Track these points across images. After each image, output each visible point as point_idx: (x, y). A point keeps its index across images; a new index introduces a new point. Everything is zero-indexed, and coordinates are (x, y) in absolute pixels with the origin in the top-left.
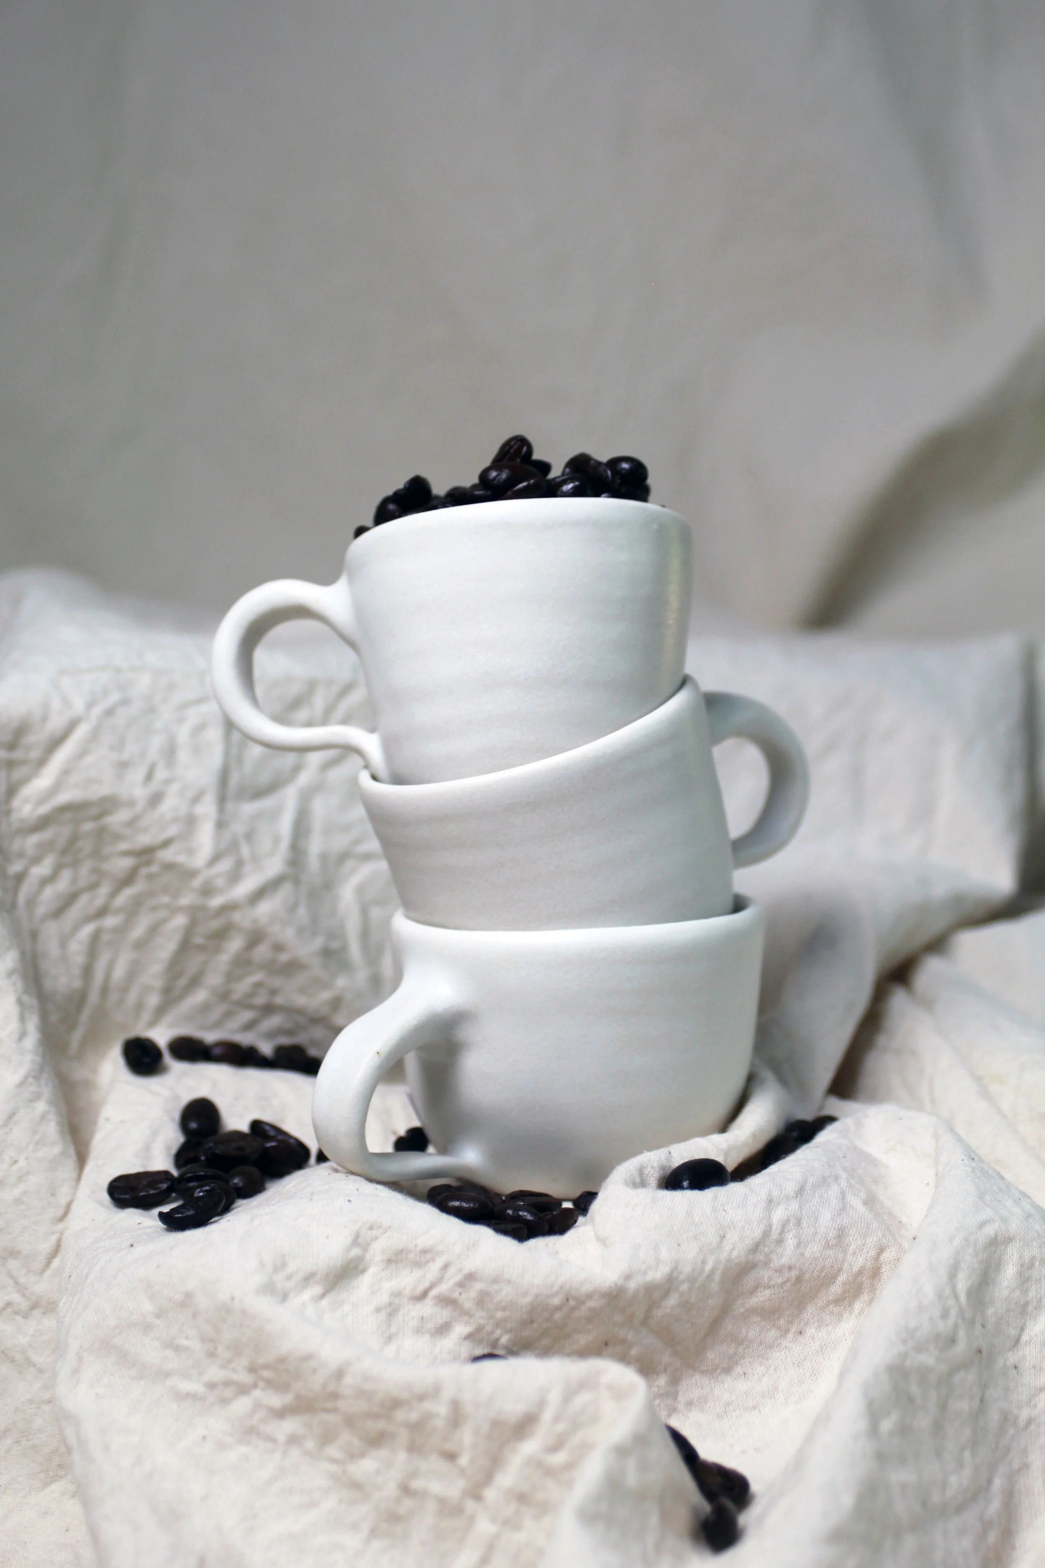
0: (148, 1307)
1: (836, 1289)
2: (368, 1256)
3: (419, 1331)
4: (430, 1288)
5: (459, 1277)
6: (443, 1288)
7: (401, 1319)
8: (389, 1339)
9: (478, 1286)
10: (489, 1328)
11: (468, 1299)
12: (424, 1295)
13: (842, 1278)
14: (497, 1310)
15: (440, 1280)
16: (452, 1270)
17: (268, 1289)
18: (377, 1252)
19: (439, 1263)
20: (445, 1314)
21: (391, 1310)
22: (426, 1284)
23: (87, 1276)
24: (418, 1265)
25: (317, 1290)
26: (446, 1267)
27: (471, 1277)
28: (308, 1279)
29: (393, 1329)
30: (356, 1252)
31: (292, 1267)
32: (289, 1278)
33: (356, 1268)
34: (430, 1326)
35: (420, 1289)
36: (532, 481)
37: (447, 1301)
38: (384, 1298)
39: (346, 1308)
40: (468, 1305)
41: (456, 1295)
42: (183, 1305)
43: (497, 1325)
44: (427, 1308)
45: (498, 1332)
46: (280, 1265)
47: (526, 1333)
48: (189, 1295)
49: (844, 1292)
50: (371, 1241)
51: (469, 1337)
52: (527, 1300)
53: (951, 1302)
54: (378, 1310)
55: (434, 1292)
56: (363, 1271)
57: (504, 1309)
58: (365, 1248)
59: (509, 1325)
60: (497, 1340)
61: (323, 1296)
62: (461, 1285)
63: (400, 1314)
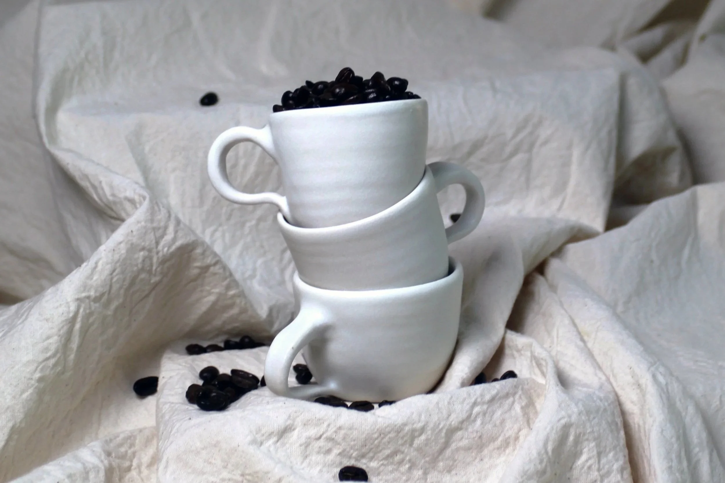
0: (198, 444)
1: (498, 443)
2: (296, 423)
3: (318, 453)
4: (323, 434)
5: (334, 429)
6: (328, 434)
7: (311, 448)
8: (306, 457)
9: (343, 432)
10: (348, 450)
11: (339, 437)
12: (320, 437)
13: (500, 439)
14: (351, 441)
15: (327, 431)
16: (332, 426)
17: (254, 442)
18: (299, 421)
19: (326, 424)
20: (330, 445)
21: (307, 445)
22: (321, 433)
23: (171, 432)
24: (317, 425)
25: (275, 439)
26: (329, 425)
27: (340, 428)
28: (271, 435)
29: (308, 453)
30: (289, 422)
31: (263, 431)
32: (263, 435)
33: (290, 428)
34: (324, 450)
35: (318, 435)
36: (355, 97)
37: (330, 439)
38: (303, 440)
39: (287, 445)
40: (339, 440)
41: (334, 436)
42: (215, 446)
43: (351, 448)
44: (321, 443)
45: (352, 451)
46: (259, 430)
47: (364, 450)
48: (218, 442)
49: (501, 445)
50: (296, 417)
51: (340, 454)
52: (364, 436)
53: (544, 456)
54: (301, 445)
55: (325, 436)
56: (294, 430)
57: (354, 441)
58: (294, 420)
59: (356, 447)
60: (352, 454)
61: (278, 441)
62: (336, 432)
63: (311, 445)
